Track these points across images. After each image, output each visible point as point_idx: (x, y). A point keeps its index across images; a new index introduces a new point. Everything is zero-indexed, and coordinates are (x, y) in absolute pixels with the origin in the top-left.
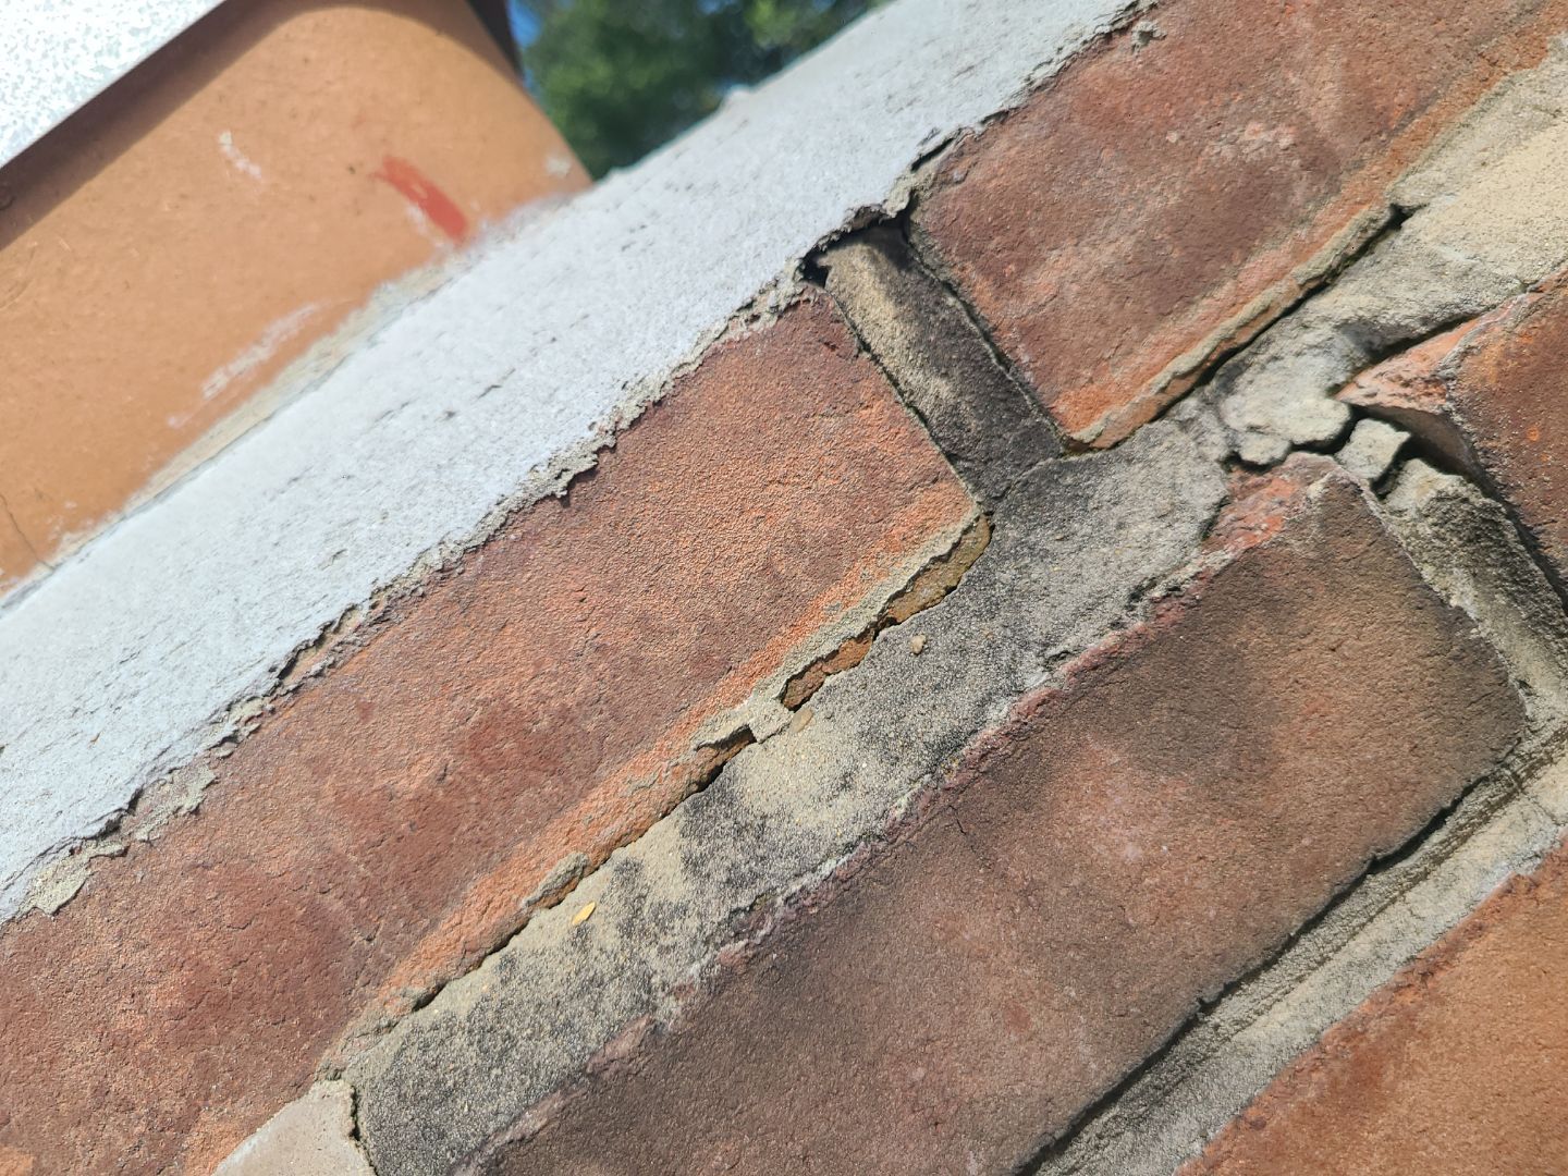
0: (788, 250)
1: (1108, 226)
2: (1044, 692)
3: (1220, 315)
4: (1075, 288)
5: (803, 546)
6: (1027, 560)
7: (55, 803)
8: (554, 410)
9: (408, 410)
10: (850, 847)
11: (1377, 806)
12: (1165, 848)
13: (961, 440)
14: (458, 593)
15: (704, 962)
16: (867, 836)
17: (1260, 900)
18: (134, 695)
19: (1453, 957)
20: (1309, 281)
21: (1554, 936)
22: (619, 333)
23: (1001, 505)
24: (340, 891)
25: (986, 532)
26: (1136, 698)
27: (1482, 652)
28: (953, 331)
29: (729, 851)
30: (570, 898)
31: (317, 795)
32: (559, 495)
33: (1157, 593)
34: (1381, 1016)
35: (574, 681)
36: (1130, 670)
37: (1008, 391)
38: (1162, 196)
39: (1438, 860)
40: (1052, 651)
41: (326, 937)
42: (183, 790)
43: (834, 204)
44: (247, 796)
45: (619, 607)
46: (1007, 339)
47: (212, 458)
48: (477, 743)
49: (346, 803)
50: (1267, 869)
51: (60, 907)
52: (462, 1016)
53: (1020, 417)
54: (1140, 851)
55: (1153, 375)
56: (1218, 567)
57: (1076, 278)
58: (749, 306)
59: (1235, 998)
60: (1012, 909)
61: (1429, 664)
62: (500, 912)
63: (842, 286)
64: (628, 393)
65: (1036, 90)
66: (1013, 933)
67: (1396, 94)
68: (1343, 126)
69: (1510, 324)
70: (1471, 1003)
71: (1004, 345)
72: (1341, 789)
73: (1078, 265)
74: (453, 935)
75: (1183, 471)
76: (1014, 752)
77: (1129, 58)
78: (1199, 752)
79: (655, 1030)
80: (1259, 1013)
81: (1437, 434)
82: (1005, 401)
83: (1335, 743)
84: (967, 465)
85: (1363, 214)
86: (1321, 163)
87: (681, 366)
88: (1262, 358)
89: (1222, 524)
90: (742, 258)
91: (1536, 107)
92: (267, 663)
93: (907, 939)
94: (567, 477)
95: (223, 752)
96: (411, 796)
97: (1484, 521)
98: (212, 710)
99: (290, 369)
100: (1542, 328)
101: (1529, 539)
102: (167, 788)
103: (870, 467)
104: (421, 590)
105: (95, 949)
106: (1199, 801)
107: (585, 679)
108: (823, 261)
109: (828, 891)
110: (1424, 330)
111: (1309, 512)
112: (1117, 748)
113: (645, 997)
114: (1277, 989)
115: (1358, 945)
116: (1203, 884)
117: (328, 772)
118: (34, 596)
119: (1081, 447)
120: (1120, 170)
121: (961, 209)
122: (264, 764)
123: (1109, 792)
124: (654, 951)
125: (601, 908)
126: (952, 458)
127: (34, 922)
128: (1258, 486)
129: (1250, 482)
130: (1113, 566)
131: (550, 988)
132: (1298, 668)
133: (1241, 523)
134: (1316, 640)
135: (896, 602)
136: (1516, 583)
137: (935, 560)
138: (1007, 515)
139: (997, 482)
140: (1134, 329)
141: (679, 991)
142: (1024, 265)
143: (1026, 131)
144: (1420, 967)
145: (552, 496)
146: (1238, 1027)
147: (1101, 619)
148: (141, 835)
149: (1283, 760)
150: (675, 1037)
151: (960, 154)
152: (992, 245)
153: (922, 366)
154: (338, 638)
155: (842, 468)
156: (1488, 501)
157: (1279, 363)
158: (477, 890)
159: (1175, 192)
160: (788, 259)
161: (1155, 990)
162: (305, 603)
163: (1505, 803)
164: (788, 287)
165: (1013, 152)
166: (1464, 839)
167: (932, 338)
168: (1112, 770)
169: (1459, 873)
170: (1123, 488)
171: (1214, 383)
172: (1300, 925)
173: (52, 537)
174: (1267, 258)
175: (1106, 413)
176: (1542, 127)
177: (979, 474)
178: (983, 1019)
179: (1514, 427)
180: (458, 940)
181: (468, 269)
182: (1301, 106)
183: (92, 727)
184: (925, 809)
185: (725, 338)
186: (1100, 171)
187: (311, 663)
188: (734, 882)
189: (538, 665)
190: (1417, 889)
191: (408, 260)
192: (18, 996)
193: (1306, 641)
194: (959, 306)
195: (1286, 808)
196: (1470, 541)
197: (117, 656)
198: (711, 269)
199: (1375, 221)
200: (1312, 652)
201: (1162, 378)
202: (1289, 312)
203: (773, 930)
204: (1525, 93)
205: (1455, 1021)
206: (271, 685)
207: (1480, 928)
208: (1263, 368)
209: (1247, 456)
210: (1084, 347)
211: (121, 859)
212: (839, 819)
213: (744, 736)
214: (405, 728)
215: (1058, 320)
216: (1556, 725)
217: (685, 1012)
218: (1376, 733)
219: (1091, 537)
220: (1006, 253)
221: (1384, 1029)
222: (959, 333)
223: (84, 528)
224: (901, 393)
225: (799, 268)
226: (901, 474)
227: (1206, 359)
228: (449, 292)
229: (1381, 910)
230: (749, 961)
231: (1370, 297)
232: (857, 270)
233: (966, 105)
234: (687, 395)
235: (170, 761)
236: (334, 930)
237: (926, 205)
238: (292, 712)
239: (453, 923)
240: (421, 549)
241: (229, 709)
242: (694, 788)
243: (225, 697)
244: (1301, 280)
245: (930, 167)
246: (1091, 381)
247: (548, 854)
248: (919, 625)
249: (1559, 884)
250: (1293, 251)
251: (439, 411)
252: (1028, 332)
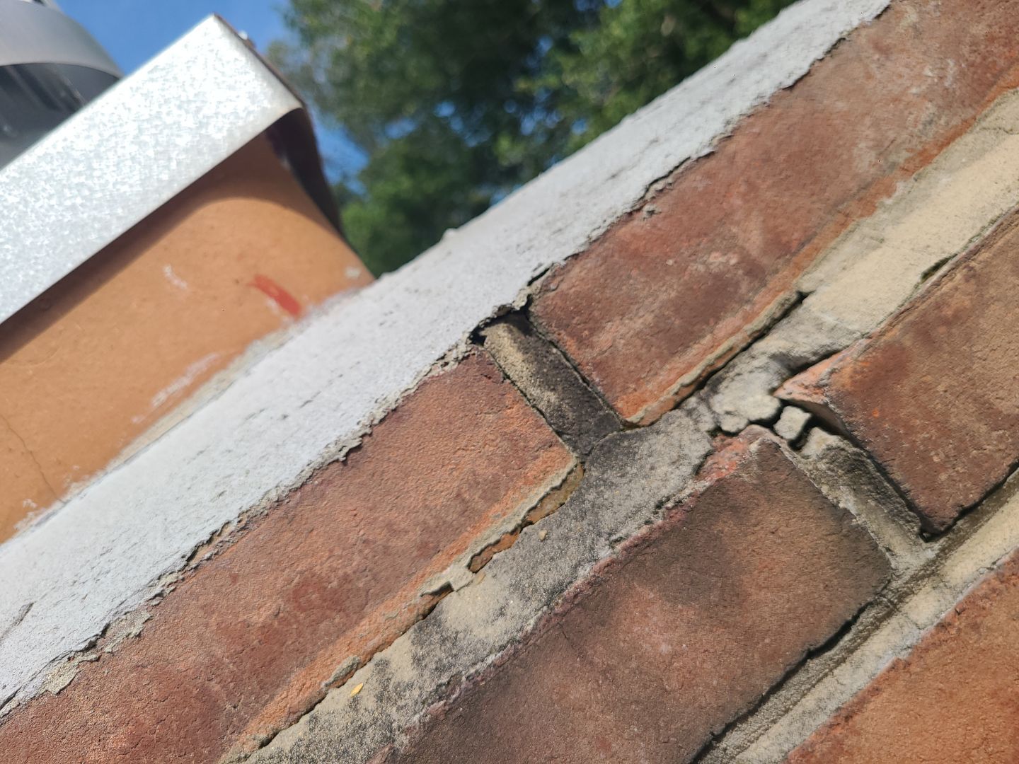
0: (463, 328)
1: (638, 309)
2: (608, 559)
3: (705, 353)
4: (622, 341)
5: (478, 483)
6: (602, 488)
7: (61, 633)
8: (340, 414)
9: (263, 414)
10: (502, 648)
11: (807, 619)
12: (684, 645)
13: (564, 424)
14: (286, 513)
15: (422, 713)
16: (512, 641)
17: (743, 674)
18: (107, 573)
19: (862, 707)
20: (754, 332)
21: (922, 694)
22: (375, 373)
23: (588, 458)
24: (218, 679)
25: (581, 473)
26: (661, 562)
27: (861, 532)
28: (557, 366)
29: (438, 652)
30: (350, 681)
31: (207, 625)
32: (342, 459)
33: (670, 505)
34: (822, 742)
35: (351, 560)
36: (657, 547)
37: (590, 397)
38: (668, 292)
39: (851, 651)
40: (614, 537)
41: (210, 706)
42: (132, 624)
43: (488, 303)
44: (167, 626)
45: (376, 519)
46: (586, 370)
47: (157, 439)
48: (297, 595)
49: (223, 629)
50: (745, 657)
51: (61, 690)
52: (287, 749)
53: (597, 410)
54: (670, 647)
55: (670, 385)
56: (702, 490)
57: (623, 337)
58: (443, 358)
59: (734, 733)
60: (597, 681)
61: (830, 539)
62: (310, 690)
63: (493, 346)
64: (378, 405)
65: (593, 242)
66: (599, 695)
67: (793, 234)
68: (765, 252)
69: (855, 356)
70: (876, 734)
71: (585, 373)
72: (785, 611)
73: (623, 330)
74: (283, 704)
75: (686, 437)
76: (593, 592)
77: (642, 223)
78: (700, 591)
79: (394, 752)
80: (752, 742)
81: (824, 414)
82: (588, 402)
83: (779, 585)
84: (568, 437)
85: (782, 296)
86: (755, 272)
87: (406, 391)
88: (731, 374)
89: (706, 466)
90: (440, 332)
91: (872, 238)
92: (181, 554)
93: (537, 699)
94: (345, 450)
95: (155, 602)
96: (260, 625)
97: (855, 460)
98: (150, 579)
99: (202, 389)
100: (874, 357)
101: (880, 468)
102: (123, 622)
103: (513, 439)
104: (266, 512)
105: (79, 714)
106: (702, 618)
107: (357, 558)
108: (483, 333)
109: (491, 672)
110: (814, 358)
111: (751, 459)
112: (652, 590)
113: (389, 734)
114: (760, 727)
115: (807, 701)
116: (708, 666)
117: (213, 612)
118: (53, 519)
119: (633, 426)
120: (642, 280)
121: (556, 304)
122: (177, 609)
123: (649, 614)
124: (395, 709)
125: (366, 686)
126: (559, 434)
127: (46, 699)
128: (730, 444)
129: (725, 442)
130: (647, 490)
131: (336, 732)
132: (754, 544)
133: (716, 466)
134: (762, 528)
135: (532, 512)
136: (879, 494)
137: (553, 489)
138: (592, 464)
139: (585, 446)
140: (657, 362)
141: (407, 731)
142: (593, 331)
143: (589, 263)
144: (844, 713)
145: (337, 461)
146: (738, 750)
147: (640, 518)
148: (108, 649)
149: (750, 595)
150: (405, 757)
151: (554, 276)
152: (574, 321)
153: (539, 386)
154: (220, 539)
155: (498, 441)
156: (855, 449)
157: (741, 377)
158: (297, 677)
159: (674, 290)
160: (464, 332)
161: (685, 727)
162: (203, 520)
163: (888, 617)
164: (463, 348)
165: (583, 274)
166: (865, 639)
167: (545, 370)
168: (651, 602)
169: (863, 658)
170: (654, 448)
171: (706, 388)
172: (768, 688)
173: (65, 485)
174: (728, 323)
175: (645, 407)
176: (875, 248)
177: (576, 442)
178: (584, 746)
179: (865, 410)
180: (286, 707)
181: (301, 332)
182: (740, 243)
183: (82, 591)
184: (544, 625)
185: (430, 375)
186: (631, 281)
187: (205, 553)
188: (440, 669)
189: (331, 551)
190: (839, 668)
191: (267, 328)
192: (35, 741)
193: (756, 529)
194: (559, 353)
195: (754, 622)
196: (849, 471)
197: (99, 551)
198: (424, 337)
199: (788, 300)
200: (762, 534)
201: (675, 387)
202: (745, 349)
203: (460, 695)
204: (866, 230)
205: (867, 745)
206: (182, 565)
207: (877, 690)
208: (733, 380)
209: (725, 428)
210: (630, 372)
211: (96, 663)
212: (497, 633)
213: (447, 589)
214: (257, 587)
215: (614, 359)
216: (911, 572)
217: (410, 742)
218: (802, 579)
219: (636, 474)
220: (582, 325)
221: (825, 750)
222: (561, 367)
223: (83, 480)
224: (529, 400)
225: (469, 338)
226: (531, 443)
227: (700, 376)
228: (291, 345)
229: (819, 681)
230: (447, 713)
231: (785, 342)
232: (501, 338)
233: (557, 250)
234: (410, 405)
235: (126, 608)
236: (215, 702)
237: (537, 303)
238: (194, 580)
239: (283, 696)
240: (266, 490)
241: (159, 579)
242: (421, 618)
243: (158, 572)
244: (749, 333)
245: (538, 283)
246: (635, 390)
247: (338, 657)
248: (544, 525)
249: (922, 663)
250: (743, 317)
251: (280, 414)
252: (598, 366)
